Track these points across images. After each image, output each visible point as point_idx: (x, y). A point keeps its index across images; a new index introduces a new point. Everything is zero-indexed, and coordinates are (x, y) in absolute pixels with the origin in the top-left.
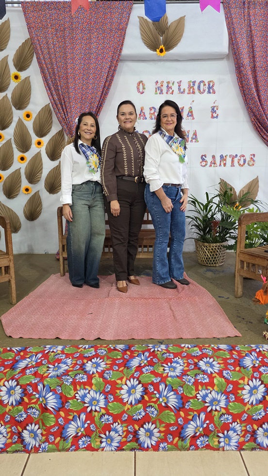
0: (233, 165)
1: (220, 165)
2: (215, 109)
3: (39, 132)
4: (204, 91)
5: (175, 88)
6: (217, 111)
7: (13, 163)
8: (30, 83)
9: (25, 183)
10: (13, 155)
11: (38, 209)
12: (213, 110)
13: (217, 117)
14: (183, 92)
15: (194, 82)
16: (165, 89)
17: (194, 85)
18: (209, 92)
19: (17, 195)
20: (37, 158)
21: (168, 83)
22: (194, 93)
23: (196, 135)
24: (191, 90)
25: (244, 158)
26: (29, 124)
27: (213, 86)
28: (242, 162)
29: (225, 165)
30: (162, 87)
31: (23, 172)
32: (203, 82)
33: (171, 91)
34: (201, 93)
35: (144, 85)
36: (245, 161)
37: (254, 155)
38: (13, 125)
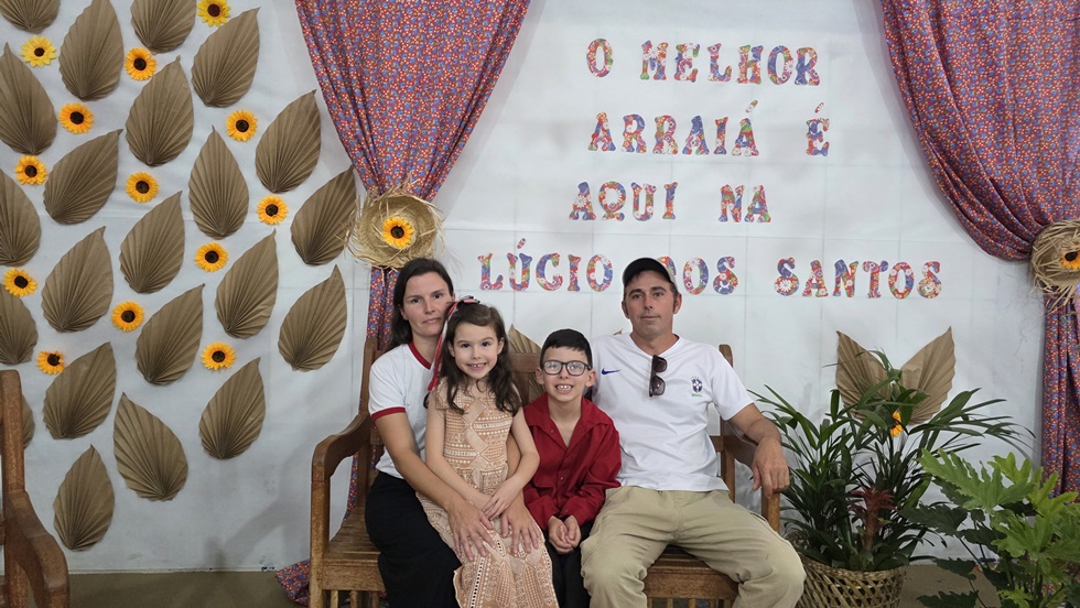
0: (874, 292)
1: (837, 291)
2: (820, 128)
3: (275, 175)
4: (787, 75)
5: (702, 63)
6: (824, 133)
7: (178, 269)
8: (256, 28)
9: (213, 334)
10: (182, 245)
11: (251, 419)
12: (814, 130)
13: (824, 151)
14: (726, 76)
15: (758, 51)
16: (670, 66)
17: (757, 56)
18: (801, 80)
19: (184, 371)
20: (264, 254)
21: (681, 48)
22: (756, 79)
23: (762, 202)
24: (750, 71)
25: (908, 272)
26: (245, 152)
27: (812, 63)
28: (901, 285)
29: (850, 291)
30: (662, 60)
31: (209, 299)
32: (783, 49)
33: (688, 72)
34: (777, 80)
35: (607, 52)
36: (910, 281)
37: (937, 265)
38: (192, 152)
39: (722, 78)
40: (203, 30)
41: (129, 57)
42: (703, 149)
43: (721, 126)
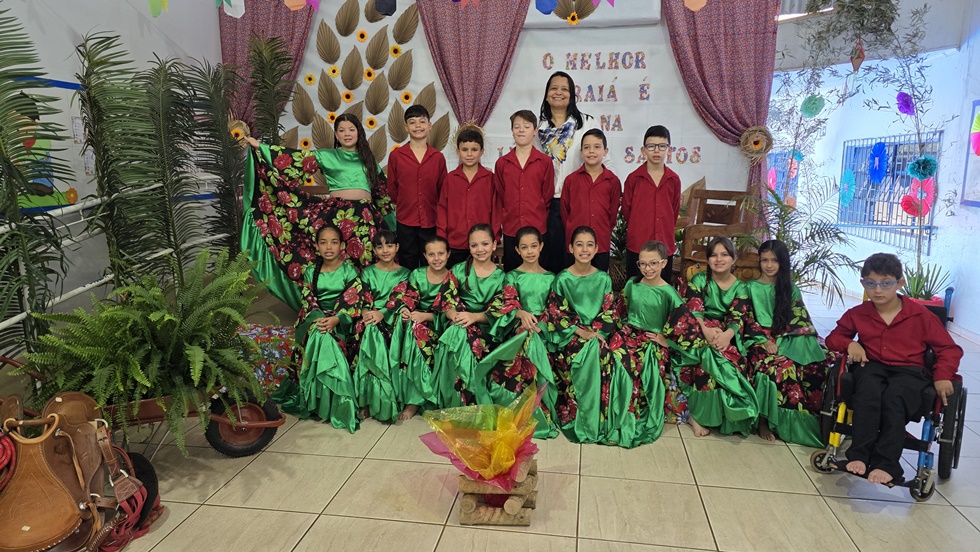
2: (645, 88)
4: (631, 65)
5: (592, 61)
6: (647, 90)
8: (411, 57)
12: (643, 89)
13: (648, 98)
14: (603, 67)
15: (617, 55)
16: (578, 64)
17: (617, 57)
18: (637, 66)
21: (583, 55)
22: (616, 67)
23: (619, 122)
24: (614, 64)
25: (685, 152)
27: (642, 58)
28: (682, 158)
30: (575, 61)
32: (629, 53)
33: (587, 65)
34: (626, 67)
35: (551, 59)
36: (686, 156)
37: (699, 148)
38: (389, 108)
39: (601, 68)
40: (392, 59)
41: (365, 72)
42: (593, 99)
43: (601, 89)
